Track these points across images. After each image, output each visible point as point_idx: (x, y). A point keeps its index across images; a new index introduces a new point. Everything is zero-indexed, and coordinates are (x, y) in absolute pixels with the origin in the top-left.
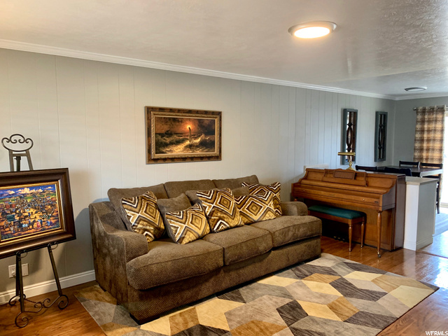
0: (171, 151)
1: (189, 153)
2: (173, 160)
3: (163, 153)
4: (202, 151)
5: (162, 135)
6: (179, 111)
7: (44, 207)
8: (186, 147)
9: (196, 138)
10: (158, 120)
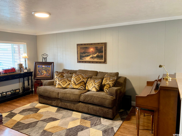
0: (85, 59)
1: (92, 60)
2: (86, 62)
3: (82, 59)
4: (97, 59)
5: (82, 53)
6: (88, 44)
7: (47, 71)
8: (91, 58)
9: (94, 54)
10: (81, 48)
